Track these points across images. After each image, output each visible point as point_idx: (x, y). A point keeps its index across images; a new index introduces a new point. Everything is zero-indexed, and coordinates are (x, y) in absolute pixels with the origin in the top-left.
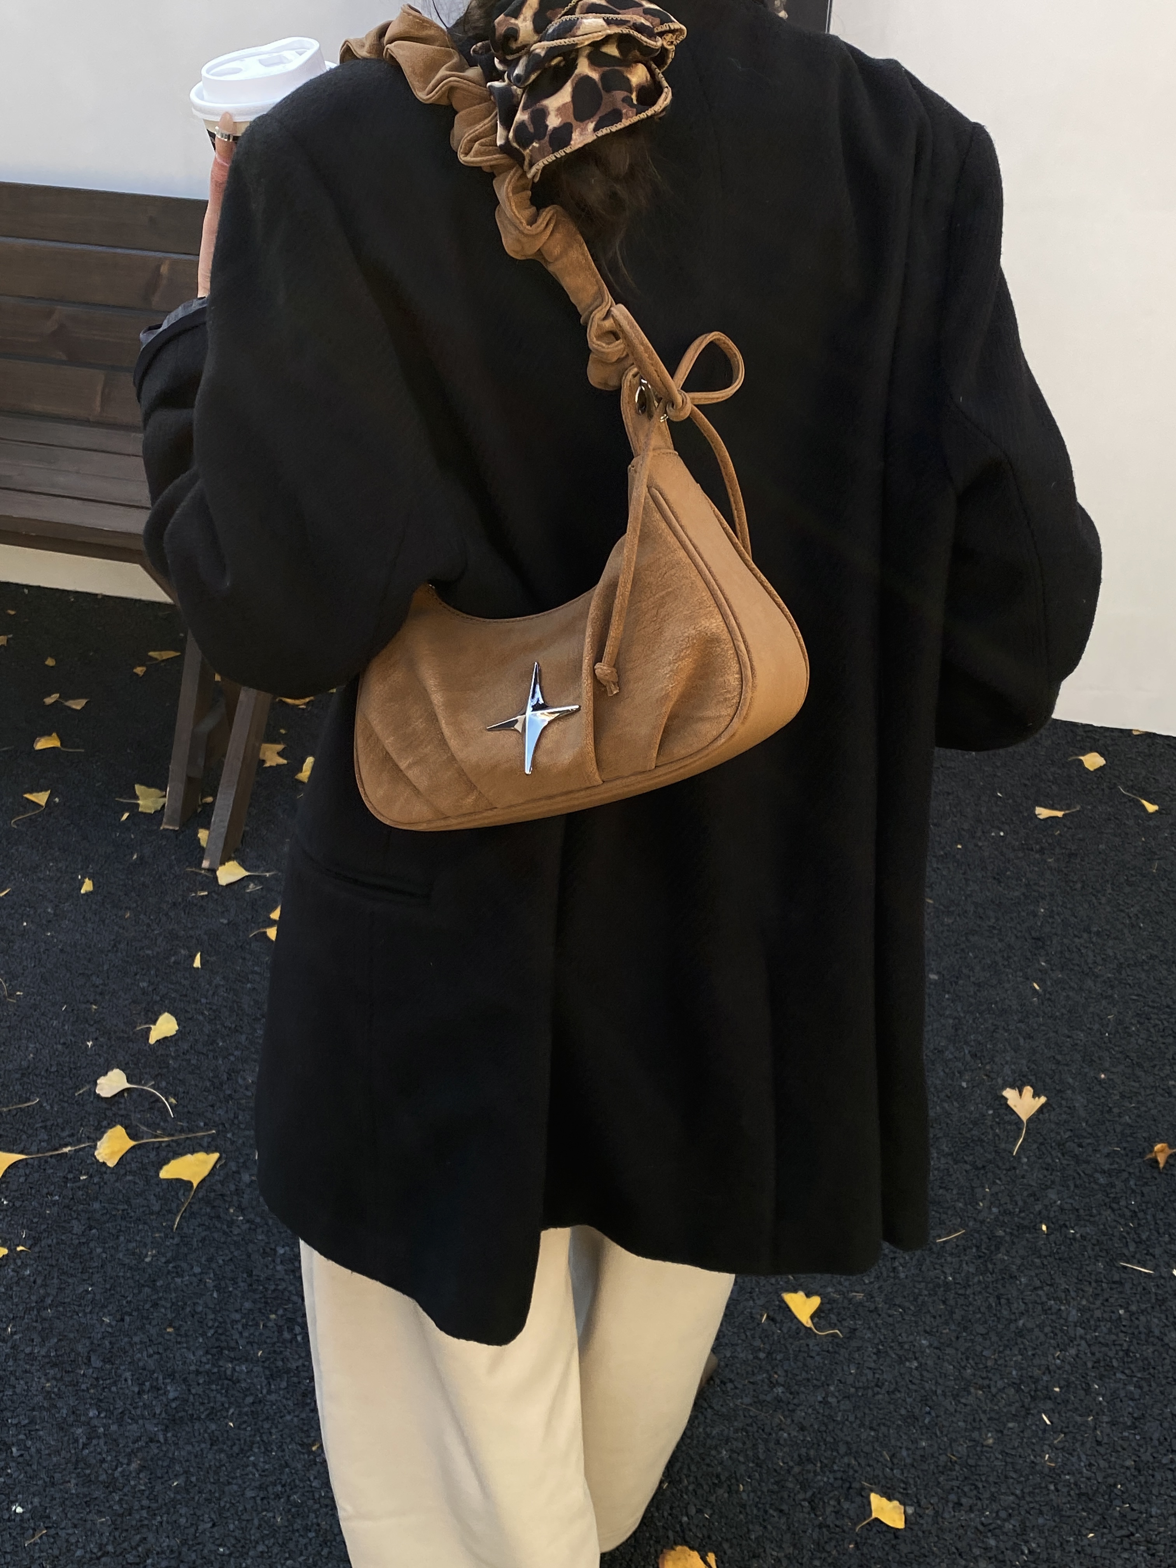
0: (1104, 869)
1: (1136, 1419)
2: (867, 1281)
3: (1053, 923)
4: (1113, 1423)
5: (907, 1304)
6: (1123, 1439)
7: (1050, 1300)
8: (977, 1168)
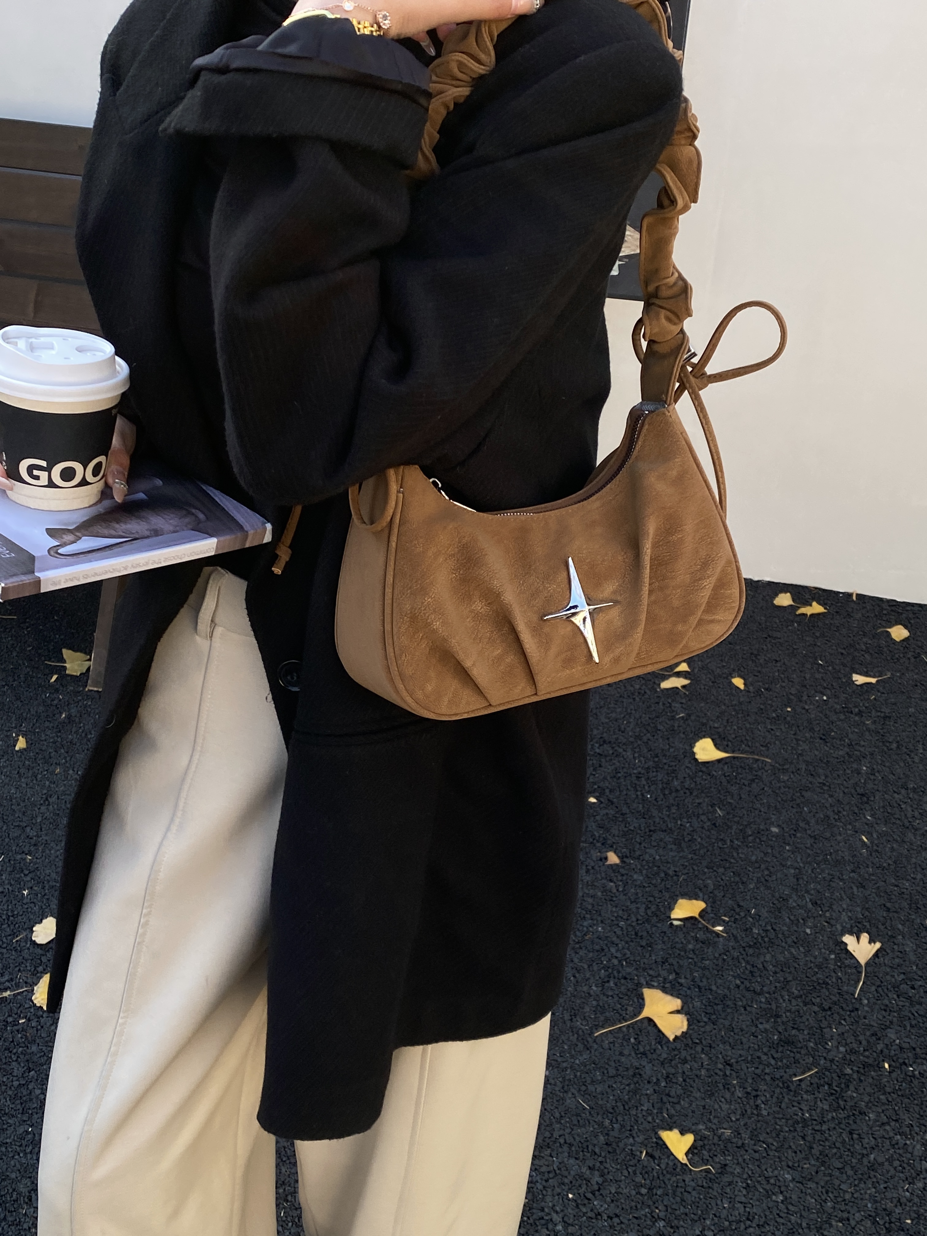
0: (915, 731)
2: (734, 1119)
3: (874, 780)
5: (770, 1140)
7: (896, 1135)
8: (824, 1010)
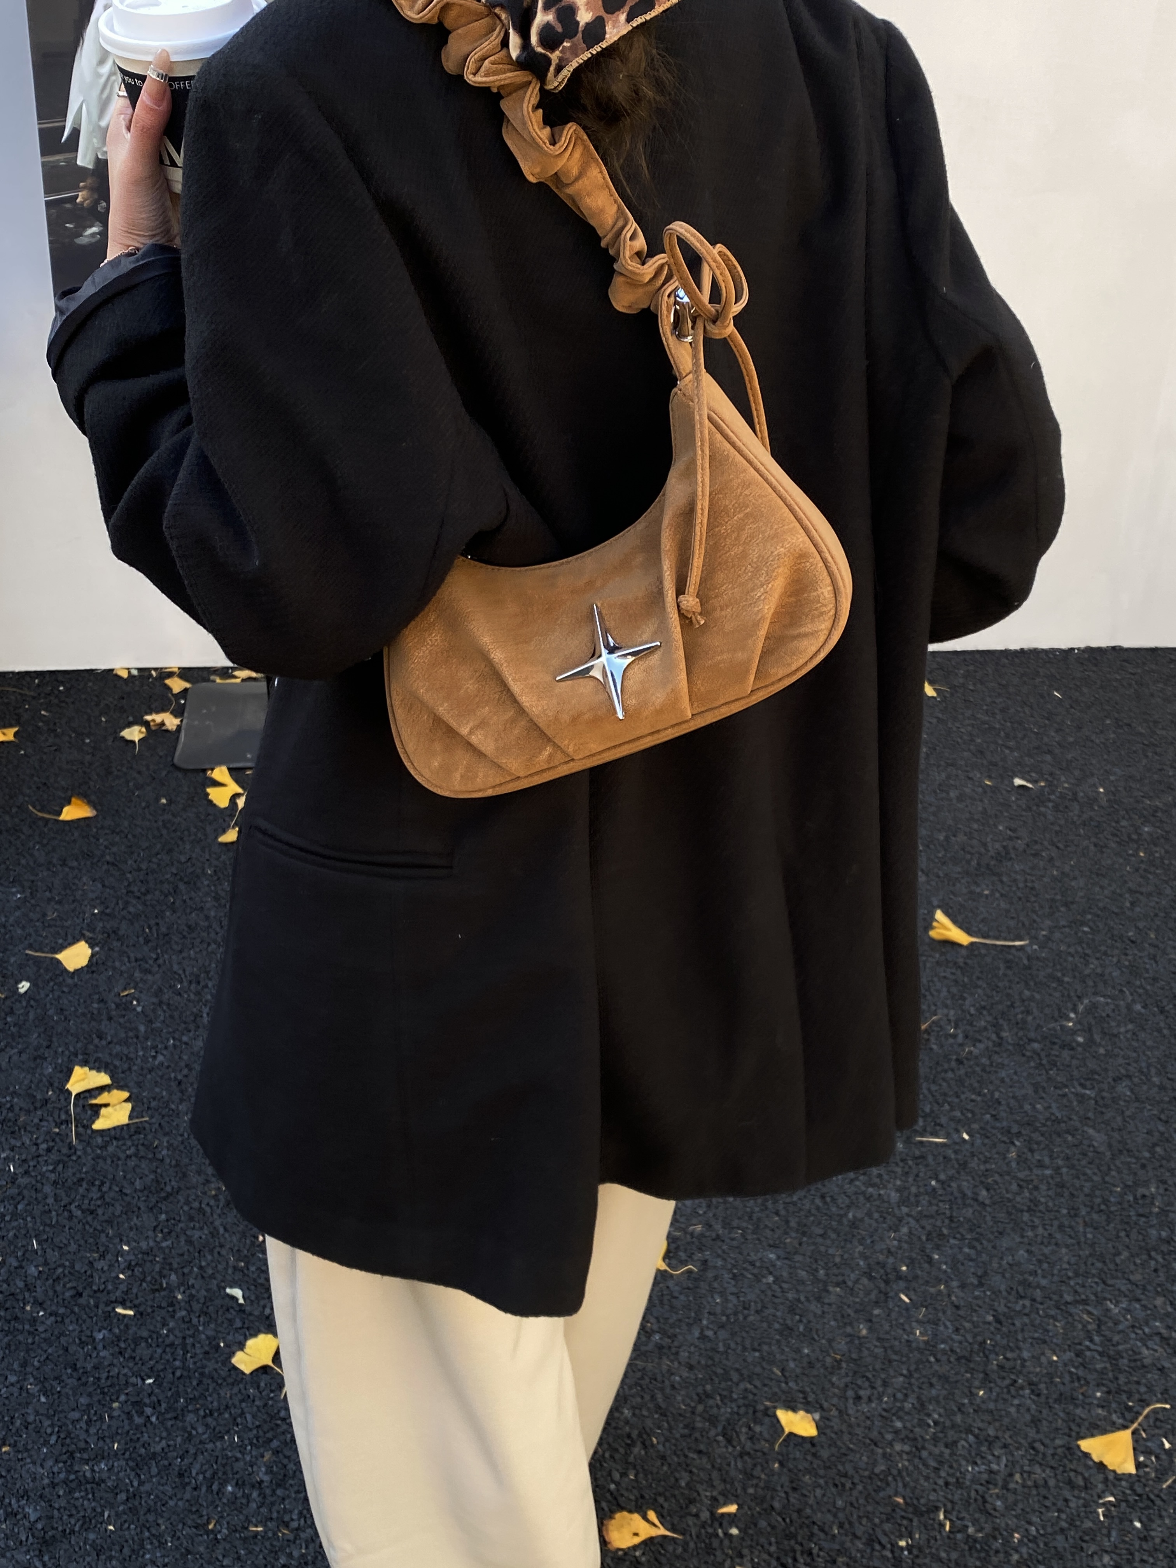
4: (963, 1286)
5: (744, 1225)
6: (976, 1298)
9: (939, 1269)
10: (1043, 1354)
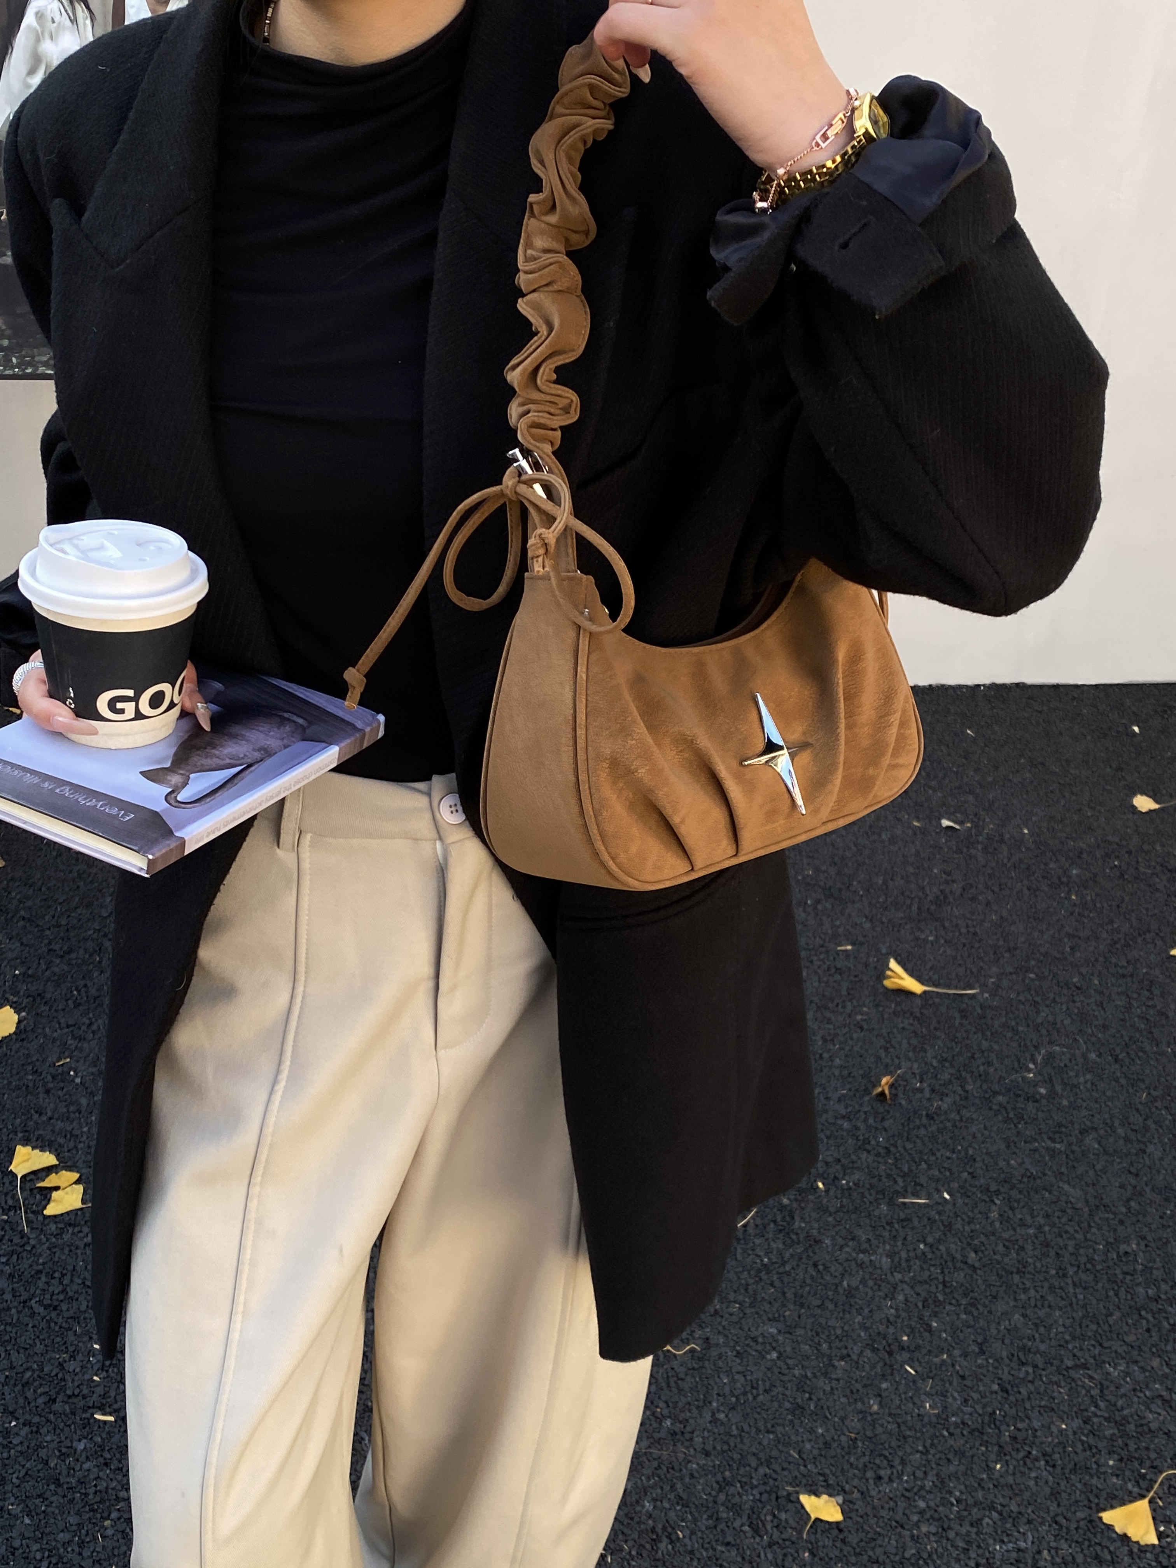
1: (981, 1344)
4: (965, 1355)
5: (741, 1298)
6: (980, 1367)
7: (858, 1254)
9: (940, 1337)
10: (1053, 1422)
